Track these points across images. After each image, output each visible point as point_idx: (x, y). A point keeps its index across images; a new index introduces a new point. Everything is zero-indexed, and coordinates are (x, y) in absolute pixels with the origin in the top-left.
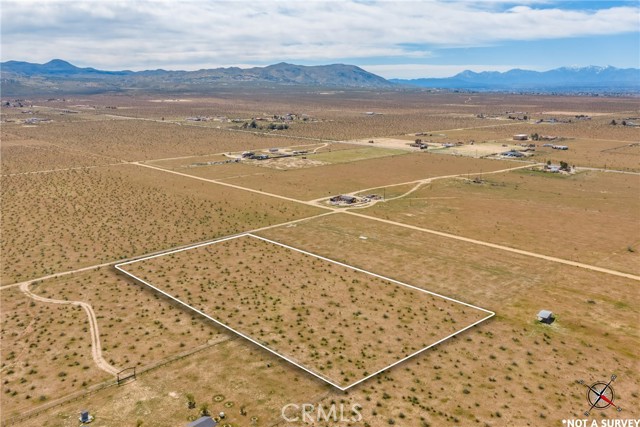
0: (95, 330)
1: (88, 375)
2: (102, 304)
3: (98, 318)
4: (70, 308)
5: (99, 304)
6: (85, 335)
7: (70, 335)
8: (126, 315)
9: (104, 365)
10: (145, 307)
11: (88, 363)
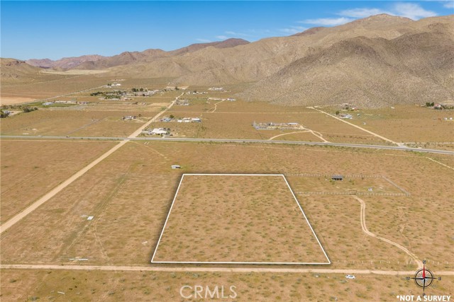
0: (362, 215)
1: (369, 200)
2: (354, 228)
3: (359, 221)
4: (377, 233)
5: (356, 229)
6: (368, 214)
7: (376, 216)
8: (342, 217)
9: (361, 201)
10: (328, 218)
11: (368, 204)
